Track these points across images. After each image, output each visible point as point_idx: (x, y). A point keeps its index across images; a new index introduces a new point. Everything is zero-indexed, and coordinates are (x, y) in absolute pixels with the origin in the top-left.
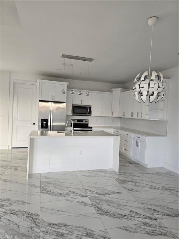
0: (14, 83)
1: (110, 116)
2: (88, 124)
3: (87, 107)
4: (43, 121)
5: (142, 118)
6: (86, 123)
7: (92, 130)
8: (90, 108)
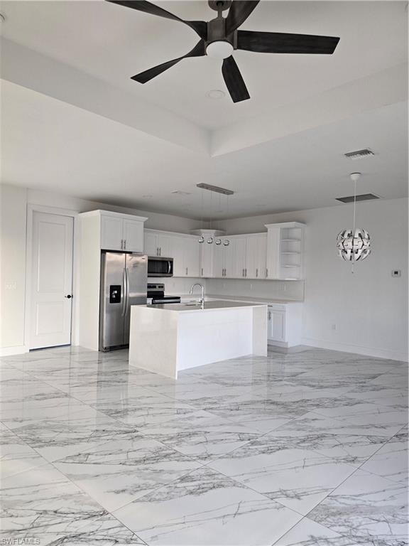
0: (33, 211)
1: (197, 275)
2: (163, 292)
3: (167, 262)
4: (113, 288)
5: (269, 278)
6: (161, 290)
7: (179, 302)
8: (172, 262)
